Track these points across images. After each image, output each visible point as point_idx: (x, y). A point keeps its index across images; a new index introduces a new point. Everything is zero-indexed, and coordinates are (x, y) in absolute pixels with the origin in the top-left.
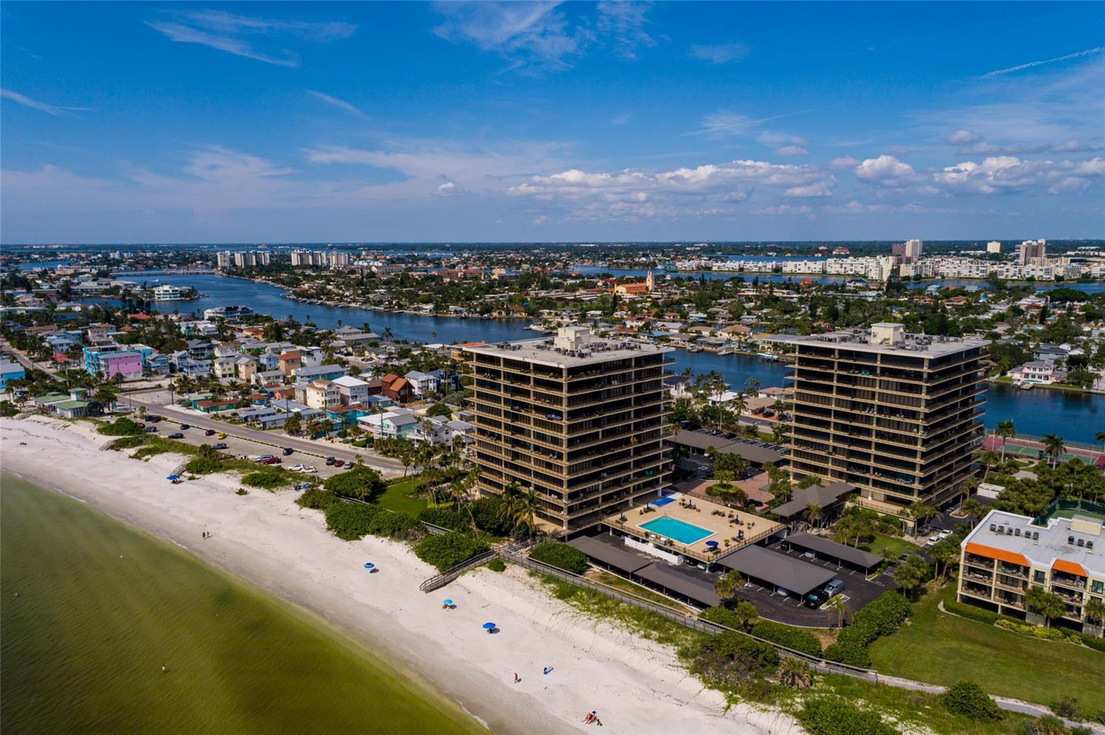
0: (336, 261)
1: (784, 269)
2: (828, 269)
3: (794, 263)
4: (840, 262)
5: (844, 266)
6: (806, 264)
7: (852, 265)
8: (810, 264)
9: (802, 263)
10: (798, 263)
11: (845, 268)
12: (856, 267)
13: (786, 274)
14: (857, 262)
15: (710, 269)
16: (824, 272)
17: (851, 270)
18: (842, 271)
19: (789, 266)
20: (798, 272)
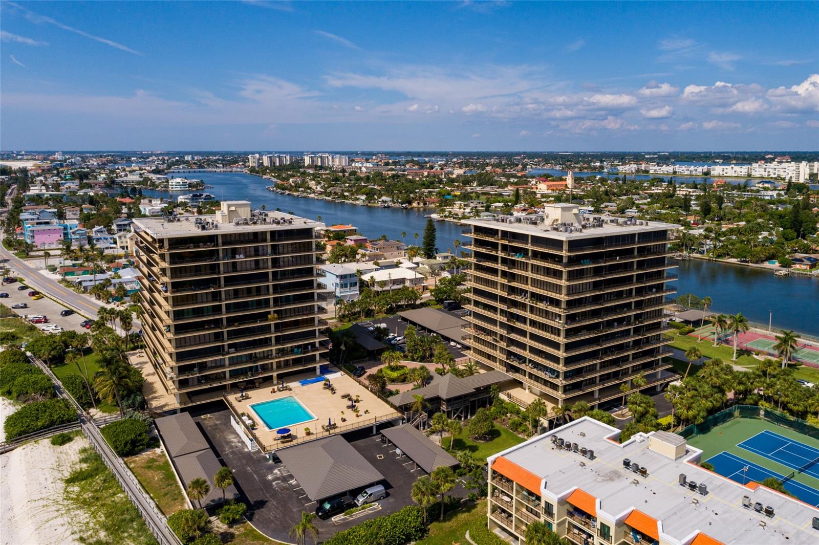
0: (338, 163)
1: (712, 172)
2: (753, 173)
3: (722, 167)
4: (764, 166)
5: (767, 170)
6: (732, 168)
7: (775, 169)
8: (737, 168)
9: (729, 167)
10: (725, 167)
11: (769, 172)
12: (779, 171)
13: (715, 177)
14: (780, 166)
15: (647, 172)
16: (749, 175)
17: (775, 174)
18: (765, 174)
19: (717, 170)
20: (725, 175)
